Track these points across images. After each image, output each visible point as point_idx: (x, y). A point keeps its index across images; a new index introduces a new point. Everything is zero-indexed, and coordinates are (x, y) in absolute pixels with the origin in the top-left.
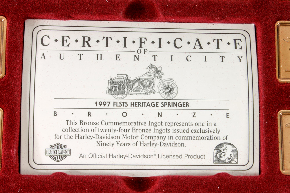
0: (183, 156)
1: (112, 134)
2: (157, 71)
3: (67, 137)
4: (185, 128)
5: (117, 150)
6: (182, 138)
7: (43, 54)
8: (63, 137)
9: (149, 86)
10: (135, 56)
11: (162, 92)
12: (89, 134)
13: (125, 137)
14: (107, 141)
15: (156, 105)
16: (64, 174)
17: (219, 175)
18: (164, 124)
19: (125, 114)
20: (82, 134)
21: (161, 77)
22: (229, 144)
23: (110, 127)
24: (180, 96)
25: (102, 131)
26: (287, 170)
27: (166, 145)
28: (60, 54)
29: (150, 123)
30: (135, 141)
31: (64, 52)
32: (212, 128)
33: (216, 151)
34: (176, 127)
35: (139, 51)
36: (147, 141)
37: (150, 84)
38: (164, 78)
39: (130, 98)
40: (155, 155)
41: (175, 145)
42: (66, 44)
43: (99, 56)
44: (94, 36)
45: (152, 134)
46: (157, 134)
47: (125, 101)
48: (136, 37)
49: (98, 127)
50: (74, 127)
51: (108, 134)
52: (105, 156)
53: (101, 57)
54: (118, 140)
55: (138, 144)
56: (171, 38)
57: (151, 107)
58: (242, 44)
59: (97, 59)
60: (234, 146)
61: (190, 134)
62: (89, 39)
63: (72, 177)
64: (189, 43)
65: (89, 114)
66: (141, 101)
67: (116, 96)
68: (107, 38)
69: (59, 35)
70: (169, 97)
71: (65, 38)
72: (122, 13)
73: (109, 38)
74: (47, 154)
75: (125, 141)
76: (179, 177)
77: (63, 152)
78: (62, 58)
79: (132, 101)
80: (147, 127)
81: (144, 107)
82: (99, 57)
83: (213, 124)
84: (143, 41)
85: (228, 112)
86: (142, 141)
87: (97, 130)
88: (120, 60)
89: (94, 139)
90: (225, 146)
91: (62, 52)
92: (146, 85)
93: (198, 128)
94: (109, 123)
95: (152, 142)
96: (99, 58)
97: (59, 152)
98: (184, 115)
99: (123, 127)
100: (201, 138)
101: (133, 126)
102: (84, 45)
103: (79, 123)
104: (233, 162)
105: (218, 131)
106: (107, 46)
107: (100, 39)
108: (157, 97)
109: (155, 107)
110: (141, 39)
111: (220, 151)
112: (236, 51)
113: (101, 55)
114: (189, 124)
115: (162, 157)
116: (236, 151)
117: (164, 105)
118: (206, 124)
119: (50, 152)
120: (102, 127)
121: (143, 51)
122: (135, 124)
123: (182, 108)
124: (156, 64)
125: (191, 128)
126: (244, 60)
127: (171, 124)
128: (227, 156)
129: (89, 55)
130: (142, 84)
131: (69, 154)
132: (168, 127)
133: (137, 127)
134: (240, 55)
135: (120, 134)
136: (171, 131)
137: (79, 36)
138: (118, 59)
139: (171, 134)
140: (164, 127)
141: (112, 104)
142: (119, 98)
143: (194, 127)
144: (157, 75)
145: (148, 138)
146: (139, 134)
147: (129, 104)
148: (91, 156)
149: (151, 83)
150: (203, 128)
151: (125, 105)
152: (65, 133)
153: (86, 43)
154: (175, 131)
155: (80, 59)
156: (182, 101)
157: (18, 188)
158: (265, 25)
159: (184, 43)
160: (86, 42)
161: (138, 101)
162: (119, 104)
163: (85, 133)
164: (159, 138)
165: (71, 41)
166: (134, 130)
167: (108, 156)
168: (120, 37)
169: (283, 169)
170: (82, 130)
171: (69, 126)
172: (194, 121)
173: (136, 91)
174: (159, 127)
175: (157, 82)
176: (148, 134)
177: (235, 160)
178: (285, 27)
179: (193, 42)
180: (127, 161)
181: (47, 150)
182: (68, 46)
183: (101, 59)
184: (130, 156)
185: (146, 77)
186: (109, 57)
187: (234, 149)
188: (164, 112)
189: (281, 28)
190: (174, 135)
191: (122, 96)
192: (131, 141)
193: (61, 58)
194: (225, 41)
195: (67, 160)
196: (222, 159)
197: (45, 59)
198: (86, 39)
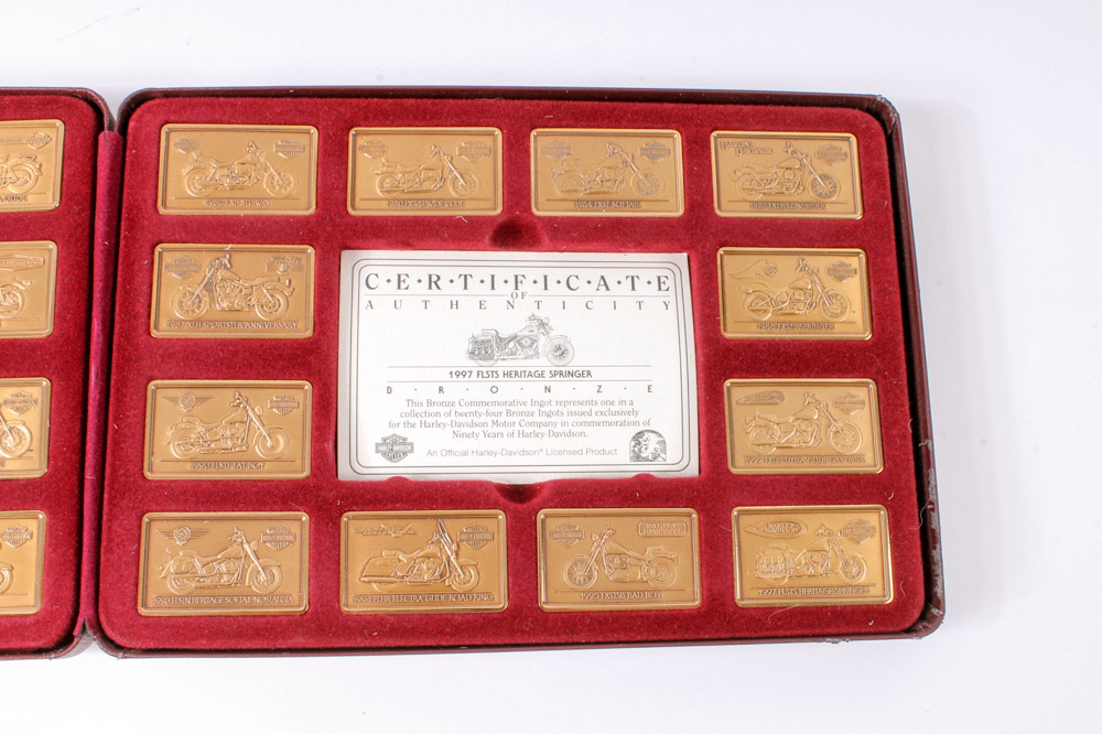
0: (584, 452)
1: (476, 420)
2: (542, 324)
3: (407, 425)
4: (586, 408)
5: (483, 443)
6: (581, 424)
7: (370, 301)
8: (401, 425)
9: (531, 346)
10: (508, 301)
11: (550, 356)
12: (441, 419)
13: (496, 423)
14: (468, 430)
15: (542, 375)
16: (405, 479)
17: (638, 476)
18: (554, 403)
19: (494, 390)
20: (431, 420)
21: (548, 333)
22: (654, 432)
23: (473, 409)
24: (576, 362)
25: (461, 415)
26: (739, 467)
27: (557, 435)
28: (395, 301)
29: (533, 403)
30: (511, 429)
31: (401, 298)
32: (627, 408)
33: (633, 443)
34: (573, 408)
35: (514, 295)
36: (529, 430)
37: (532, 344)
38: (552, 334)
39: (502, 366)
40: (541, 450)
41: (571, 434)
42: (403, 286)
43: (454, 303)
44: (446, 274)
45: (536, 418)
46: (544, 419)
47: (495, 369)
48: (509, 274)
49: (454, 409)
50: (418, 410)
51: (469, 419)
52: (465, 454)
53: (457, 305)
54: (485, 429)
55: (516, 433)
56: (562, 274)
57: (535, 379)
58: (670, 283)
59: (451, 308)
60: (660, 436)
61: (594, 418)
62: (439, 278)
63: (417, 483)
64: (589, 282)
65: (441, 390)
66: (519, 370)
67: (481, 362)
68: (466, 276)
69: (392, 274)
70: (561, 363)
71: (402, 278)
72: (487, 237)
73: (468, 276)
74: (377, 451)
75: (496, 430)
76: (578, 480)
77: (402, 448)
78: (398, 306)
79: (506, 370)
80: (528, 408)
81: (523, 379)
82: (454, 305)
83: (628, 403)
84: (519, 280)
85: (650, 383)
86: (521, 429)
87: (453, 413)
88: (485, 308)
89: (448, 428)
90: (646, 435)
91: (398, 299)
92: (527, 345)
93: (605, 408)
94: (471, 403)
95: (537, 430)
96: (454, 307)
97: (396, 448)
98: (584, 389)
99: (492, 409)
100: (610, 424)
101: (508, 407)
102: (430, 288)
103: (425, 403)
104: (659, 459)
105: (635, 413)
106: (466, 288)
107: (455, 278)
108: (544, 362)
109: (540, 379)
110: (516, 277)
111: (640, 443)
112: (661, 293)
113: (457, 301)
114: (592, 402)
115: (553, 453)
116: (664, 442)
117: (554, 374)
118: (617, 403)
119: (383, 448)
120: (461, 410)
121: (520, 295)
122: (511, 405)
123: (581, 378)
124: (541, 314)
125: (595, 409)
126: (672, 306)
127: (565, 403)
128: (651, 450)
129: (439, 301)
130: (520, 344)
131: (412, 451)
132: (561, 408)
133: (513, 409)
134: (666, 300)
135: (489, 420)
136: (566, 414)
137: (423, 274)
138: (483, 307)
139: (565, 418)
140: (554, 408)
141: (475, 374)
142: (486, 366)
143: (599, 408)
144: (542, 330)
145: (531, 424)
146: (516, 419)
147: (501, 374)
148: (444, 453)
149: (534, 342)
150: (613, 408)
151: (495, 375)
152: (405, 419)
153: (433, 284)
154: (571, 414)
155: (426, 308)
156: (581, 369)
157: (337, 499)
158: (703, 253)
159: (582, 283)
160: (434, 282)
161: (514, 369)
162: (485, 375)
163: (435, 418)
164: (546, 425)
165: (411, 281)
166: (509, 413)
167: (470, 453)
168: (485, 274)
169: (733, 466)
170: (430, 415)
171: (410, 408)
172: (599, 398)
173: (511, 354)
174: (547, 409)
175: (542, 340)
176: (530, 419)
177: (663, 455)
178: (731, 257)
179: (596, 280)
180: (499, 460)
181: (377, 445)
182: (407, 288)
183: (457, 308)
184: (504, 452)
185: (526, 333)
186: (468, 303)
187: (660, 439)
188: (554, 386)
189: (726, 258)
190: (571, 419)
191: (490, 363)
192: (505, 430)
194: (643, 280)
195: (409, 460)
196: (643, 455)
197: (372, 308)
198: (434, 278)
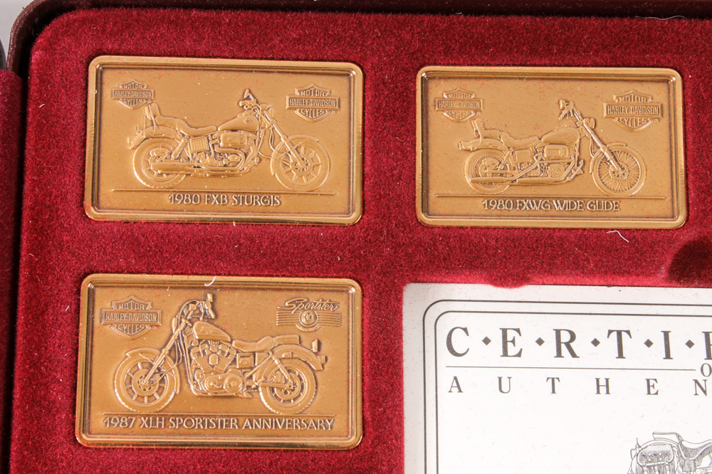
7: (455, 378)
10: (696, 381)
28: (500, 379)
31: (510, 373)
35: (706, 370)
42: (512, 350)
43: (602, 382)
44: (586, 329)
48: (695, 331)
53: (607, 386)
59: (598, 392)
62: (574, 336)
68: (619, 333)
71: (510, 335)
72: (663, 269)
73: (623, 332)
78: (505, 388)
82: (603, 386)
88: (657, 393)
91: (504, 374)
96: (603, 390)
102: (559, 354)
106: (621, 355)
107: (602, 338)
110: (707, 335)
113: (607, 380)
129: (577, 382)
137: (545, 327)
138: (653, 391)
153: (564, 348)
155: (554, 392)
160: (565, 344)
165: (525, 342)
182: (519, 355)
183: (608, 392)
186: (627, 384)
193: (503, 390)
197: (460, 391)
198: (565, 337)
